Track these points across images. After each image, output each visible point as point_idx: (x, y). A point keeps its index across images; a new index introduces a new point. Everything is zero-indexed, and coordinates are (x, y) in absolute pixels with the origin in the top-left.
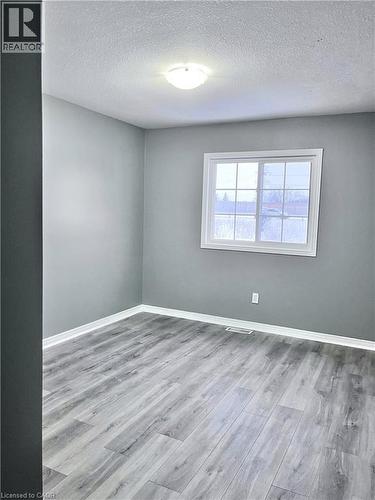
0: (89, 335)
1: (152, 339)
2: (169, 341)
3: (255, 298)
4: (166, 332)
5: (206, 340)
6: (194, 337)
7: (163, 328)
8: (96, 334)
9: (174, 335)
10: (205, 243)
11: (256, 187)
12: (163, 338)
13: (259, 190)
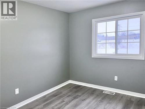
0: (45, 97)
1: (70, 98)
2: (77, 100)
3: (116, 78)
4: (77, 94)
5: (94, 99)
6: (88, 97)
7: (76, 92)
8: (47, 96)
9: (80, 96)
10: (94, 56)
11: (115, 31)
12: (75, 98)
13: (116, 32)
